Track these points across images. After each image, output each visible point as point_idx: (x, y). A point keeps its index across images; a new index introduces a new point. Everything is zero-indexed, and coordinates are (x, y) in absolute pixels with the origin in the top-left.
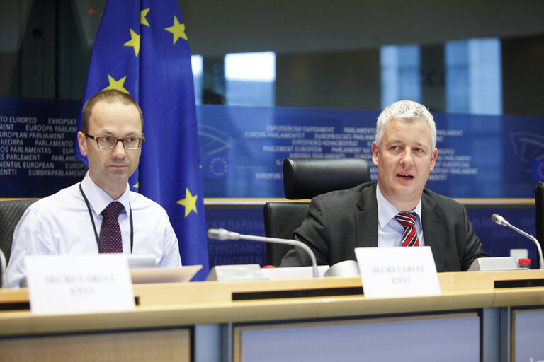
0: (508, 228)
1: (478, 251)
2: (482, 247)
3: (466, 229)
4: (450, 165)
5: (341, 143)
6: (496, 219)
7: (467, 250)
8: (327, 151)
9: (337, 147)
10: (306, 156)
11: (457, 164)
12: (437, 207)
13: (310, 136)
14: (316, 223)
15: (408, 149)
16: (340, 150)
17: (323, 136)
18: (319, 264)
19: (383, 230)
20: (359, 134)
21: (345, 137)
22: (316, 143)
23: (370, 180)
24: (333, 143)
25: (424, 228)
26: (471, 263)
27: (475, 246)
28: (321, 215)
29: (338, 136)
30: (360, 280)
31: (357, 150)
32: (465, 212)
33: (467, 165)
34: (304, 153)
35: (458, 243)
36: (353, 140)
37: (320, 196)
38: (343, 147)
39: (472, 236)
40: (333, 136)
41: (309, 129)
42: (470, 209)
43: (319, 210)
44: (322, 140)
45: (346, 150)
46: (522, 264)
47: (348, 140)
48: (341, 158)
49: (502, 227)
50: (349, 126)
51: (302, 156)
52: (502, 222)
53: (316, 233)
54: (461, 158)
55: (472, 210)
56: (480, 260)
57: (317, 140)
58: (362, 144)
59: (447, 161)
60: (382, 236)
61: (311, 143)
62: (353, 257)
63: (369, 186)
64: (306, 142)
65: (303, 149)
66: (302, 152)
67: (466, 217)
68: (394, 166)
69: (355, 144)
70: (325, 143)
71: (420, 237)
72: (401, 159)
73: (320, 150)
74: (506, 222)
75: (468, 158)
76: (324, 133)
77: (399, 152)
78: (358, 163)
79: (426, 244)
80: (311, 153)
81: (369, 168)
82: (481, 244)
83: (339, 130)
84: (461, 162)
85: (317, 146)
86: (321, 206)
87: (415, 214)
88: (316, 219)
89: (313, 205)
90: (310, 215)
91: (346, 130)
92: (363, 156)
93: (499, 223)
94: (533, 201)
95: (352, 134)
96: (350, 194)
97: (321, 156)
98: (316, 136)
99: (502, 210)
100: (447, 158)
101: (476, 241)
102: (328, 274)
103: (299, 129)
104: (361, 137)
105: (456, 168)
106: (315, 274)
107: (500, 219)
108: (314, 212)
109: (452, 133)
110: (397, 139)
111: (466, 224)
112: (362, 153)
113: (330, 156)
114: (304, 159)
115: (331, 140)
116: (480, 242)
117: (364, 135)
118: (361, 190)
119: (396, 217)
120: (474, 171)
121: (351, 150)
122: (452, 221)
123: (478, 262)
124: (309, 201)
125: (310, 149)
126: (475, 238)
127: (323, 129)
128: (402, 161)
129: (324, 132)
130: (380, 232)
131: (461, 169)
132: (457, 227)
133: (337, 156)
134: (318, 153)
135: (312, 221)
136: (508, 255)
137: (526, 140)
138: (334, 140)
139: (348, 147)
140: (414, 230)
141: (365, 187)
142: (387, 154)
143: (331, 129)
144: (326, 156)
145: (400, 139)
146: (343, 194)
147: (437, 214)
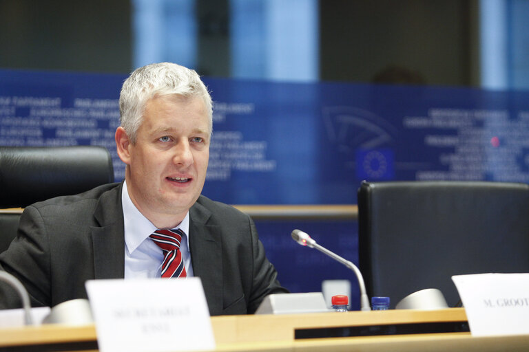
0: (315, 250)
1: (272, 285)
2: (277, 278)
3: (255, 252)
4: (234, 156)
5: (70, 124)
6: (298, 238)
7: (255, 284)
8: (49, 135)
9: (65, 128)
10: (17, 142)
11: (245, 156)
12: (210, 220)
13: (23, 112)
14: (31, 246)
15: (185, 141)
16: (69, 133)
17: (43, 113)
18: (34, 305)
19: (131, 256)
20: (98, 109)
21: (78, 113)
22: (32, 122)
23: (113, 180)
24: (59, 123)
25: (192, 253)
26: (260, 302)
27: (268, 277)
28: (38, 233)
29: (67, 113)
30: (93, 329)
31: (95, 134)
32: (253, 226)
33: (259, 156)
34: (15, 137)
35: (243, 273)
36: (89, 119)
37: (37, 204)
38: (74, 129)
39: (262, 263)
40: (58, 113)
41: (22, 102)
42: (261, 222)
43: (36, 226)
44: (42, 118)
45: (79, 134)
46: (337, 303)
47: (81, 118)
48: (70, 146)
49: (306, 249)
50: (83, 97)
51: (12, 142)
52: (307, 242)
53: (30, 261)
54: (250, 146)
55: (263, 224)
56: (273, 298)
57: (35, 117)
58: (104, 124)
59: (230, 151)
60: (131, 264)
61: (25, 122)
62: (83, 295)
63: (110, 188)
64: (18, 121)
65: (14, 132)
66: (12, 137)
67: (254, 233)
68: (163, 167)
69: (92, 124)
70: (46, 123)
71: (187, 265)
72: (174, 156)
73: (39, 133)
74: (313, 242)
75: (260, 146)
76: (45, 108)
77: (171, 146)
78: (95, 154)
79: (195, 275)
80: (25, 138)
81: (111, 160)
82: (276, 274)
83: (67, 104)
84: (250, 152)
85: (34, 128)
86: (39, 220)
87: (180, 232)
88: (31, 240)
89: (27, 218)
90: (22, 234)
91: (79, 103)
92: (104, 143)
93: (302, 243)
94: (353, 210)
95: (88, 110)
96: (82, 202)
97: (40, 143)
98: (33, 112)
99: (307, 224)
100: (229, 146)
101: (269, 269)
102: (48, 320)
103: (7, 101)
104: (101, 115)
105: (243, 160)
106: (28, 321)
107: (304, 237)
108: (28, 229)
109: (238, 108)
110: (168, 127)
111: (254, 245)
112: (101, 138)
113: (55, 143)
114: (13, 147)
115: (55, 118)
116: (274, 271)
117: (107, 110)
118: (98, 195)
119: (152, 236)
120: (268, 166)
121: (86, 134)
122: (233, 242)
123: (269, 301)
124: (20, 210)
125: (23, 132)
126: (267, 264)
127: (43, 102)
128: (177, 159)
129: (46, 106)
130: (127, 258)
131: (251, 161)
132: (241, 249)
133: (66, 143)
134: (36, 138)
135: (24, 242)
136: (318, 289)
137: (346, 119)
138: (61, 118)
139: (82, 129)
140: (178, 255)
141: (105, 191)
142: (151, 149)
143: (56, 102)
144: (50, 142)
145: (173, 127)
146: (72, 201)
147: (210, 230)
